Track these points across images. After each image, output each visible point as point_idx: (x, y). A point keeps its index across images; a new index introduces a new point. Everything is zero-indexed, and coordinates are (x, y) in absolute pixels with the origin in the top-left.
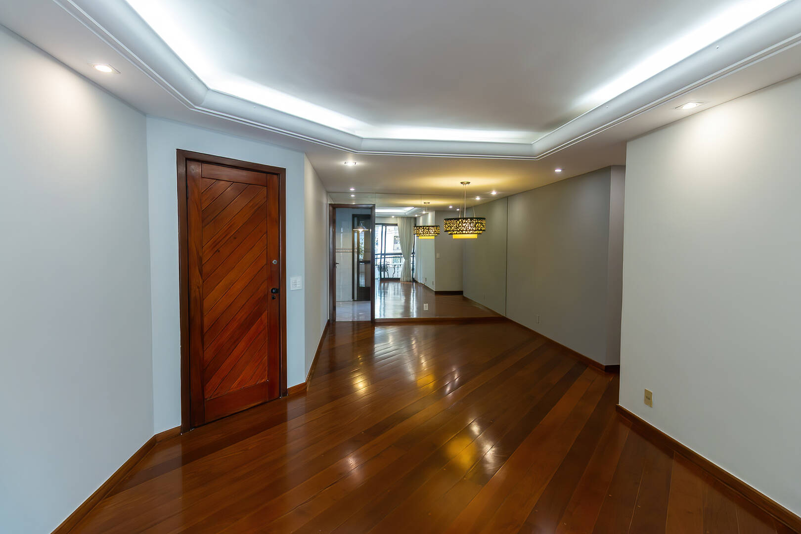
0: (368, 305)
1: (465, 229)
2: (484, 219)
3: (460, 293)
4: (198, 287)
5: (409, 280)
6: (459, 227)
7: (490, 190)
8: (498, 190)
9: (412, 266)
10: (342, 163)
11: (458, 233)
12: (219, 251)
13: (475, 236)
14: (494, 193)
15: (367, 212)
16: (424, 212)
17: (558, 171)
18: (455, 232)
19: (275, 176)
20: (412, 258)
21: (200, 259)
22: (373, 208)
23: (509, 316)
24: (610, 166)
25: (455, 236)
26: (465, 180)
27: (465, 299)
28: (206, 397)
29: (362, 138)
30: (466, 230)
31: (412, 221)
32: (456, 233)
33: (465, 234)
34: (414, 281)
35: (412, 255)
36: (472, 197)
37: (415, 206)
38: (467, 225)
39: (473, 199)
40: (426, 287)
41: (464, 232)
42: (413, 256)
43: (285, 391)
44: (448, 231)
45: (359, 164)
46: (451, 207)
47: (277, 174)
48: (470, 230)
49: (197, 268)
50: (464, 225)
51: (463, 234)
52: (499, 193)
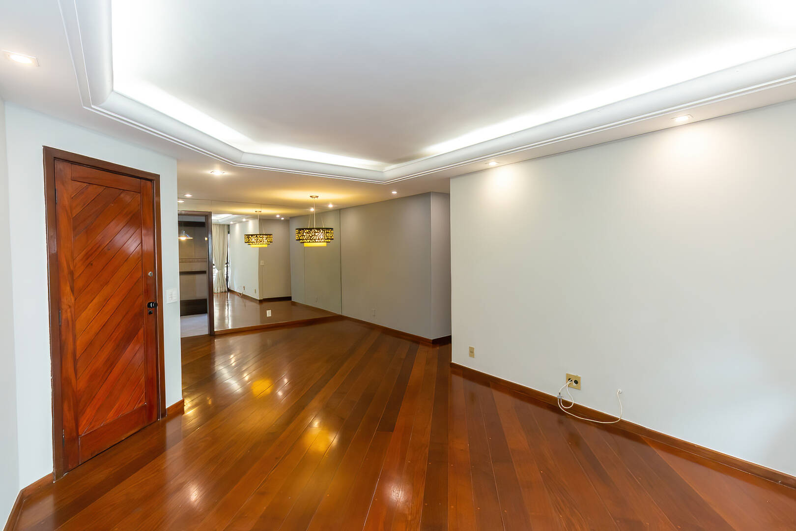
0: (205, 318)
1: (317, 238)
2: (332, 229)
3: (289, 298)
4: (70, 307)
5: (223, 291)
6: (313, 236)
7: (327, 203)
8: (334, 203)
9: (226, 276)
10: (208, 172)
11: (311, 241)
12: (92, 264)
13: (324, 244)
14: (331, 206)
15: (202, 219)
16: (244, 220)
17: (394, 193)
18: (308, 241)
19: (149, 183)
20: (226, 268)
21: (72, 273)
22: (208, 215)
23: (345, 314)
24: (430, 192)
25: (306, 245)
26: (314, 194)
27: (294, 304)
28: (80, 433)
29: (244, 152)
30: (319, 239)
31: (226, 228)
32: (310, 242)
33: (318, 242)
34: (229, 290)
35: (226, 265)
36: (307, 208)
37: (234, 214)
38: (321, 235)
39: (307, 210)
40: (244, 297)
41: (317, 241)
42: (227, 267)
43: (164, 412)
44: (300, 240)
45: (227, 173)
46: (278, 216)
47: (151, 180)
48: (321, 239)
49: (68, 284)
50: (317, 234)
51: (316, 242)
52: (336, 206)
